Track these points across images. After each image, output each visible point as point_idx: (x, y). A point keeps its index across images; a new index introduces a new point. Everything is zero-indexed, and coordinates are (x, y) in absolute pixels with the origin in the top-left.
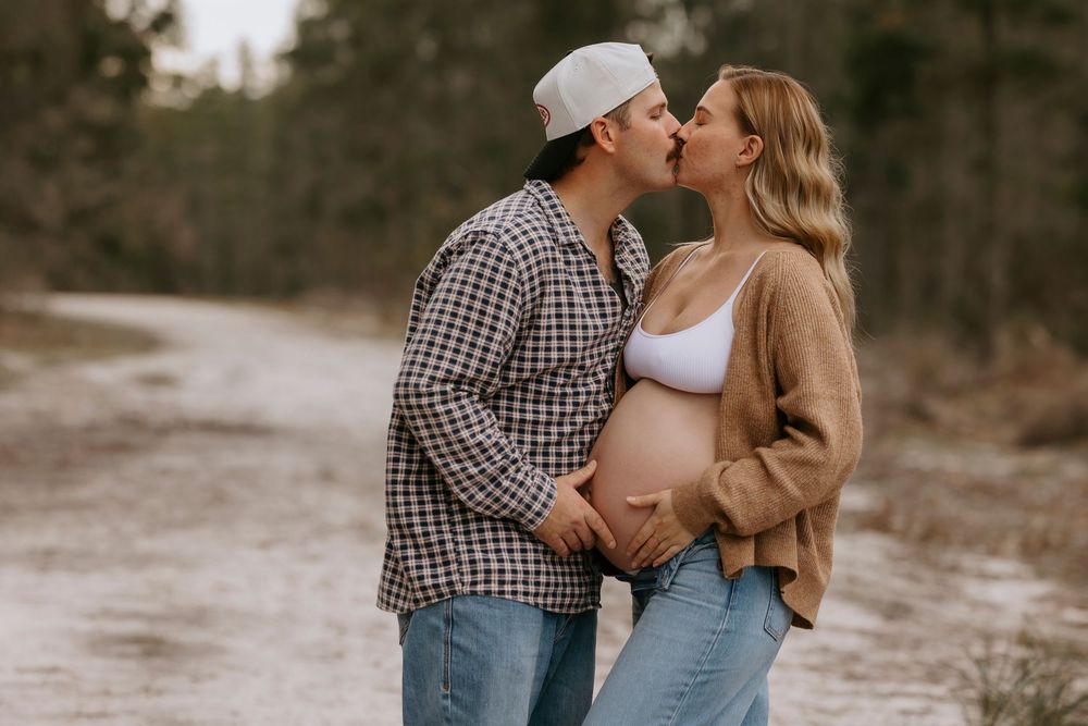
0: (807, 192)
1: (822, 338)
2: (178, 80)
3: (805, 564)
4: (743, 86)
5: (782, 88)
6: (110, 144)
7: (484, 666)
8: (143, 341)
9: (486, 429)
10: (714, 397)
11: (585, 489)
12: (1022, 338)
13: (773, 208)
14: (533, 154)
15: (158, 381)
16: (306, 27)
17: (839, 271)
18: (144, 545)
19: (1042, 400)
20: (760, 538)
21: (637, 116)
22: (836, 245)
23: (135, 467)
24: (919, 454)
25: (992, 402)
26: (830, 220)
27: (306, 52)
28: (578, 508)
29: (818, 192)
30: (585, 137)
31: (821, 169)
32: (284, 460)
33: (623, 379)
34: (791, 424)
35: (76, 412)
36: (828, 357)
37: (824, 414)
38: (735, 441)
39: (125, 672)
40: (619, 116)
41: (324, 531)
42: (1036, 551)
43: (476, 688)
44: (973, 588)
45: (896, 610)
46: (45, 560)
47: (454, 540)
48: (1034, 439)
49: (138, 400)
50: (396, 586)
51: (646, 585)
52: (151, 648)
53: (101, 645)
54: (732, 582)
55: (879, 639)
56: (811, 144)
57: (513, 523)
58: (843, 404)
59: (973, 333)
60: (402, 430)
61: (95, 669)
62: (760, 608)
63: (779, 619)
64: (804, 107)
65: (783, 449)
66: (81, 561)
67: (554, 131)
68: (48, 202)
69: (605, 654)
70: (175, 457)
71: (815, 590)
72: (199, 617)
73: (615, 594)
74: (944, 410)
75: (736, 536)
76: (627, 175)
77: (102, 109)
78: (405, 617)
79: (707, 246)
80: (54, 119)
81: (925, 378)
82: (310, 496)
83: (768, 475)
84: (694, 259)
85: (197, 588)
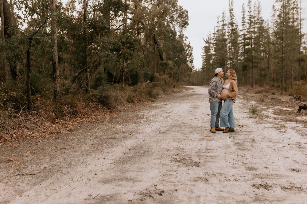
0: (234, 77)
1: (235, 85)
2: (194, 71)
3: (235, 99)
4: (230, 70)
5: (233, 70)
6: (189, 75)
7: (215, 106)
8: (193, 89)
9: (214, 92)
10: (228, 89)
11: (221, 95)
12: (256, 86)
13: (232, 78)
14: (214, 74)
15: (193, 91)
16: (203, 66)
17: (236, 81)
18: (193, 102)
19: (257, 90)
20: (232, 98)
21: (221, 72)
22: (236, 80)
23: (193, 97)
24: (248, 94)
25: (253, 90)
26: (236, 78)
27: (203, 68)
28: (220, 96)
29: (235, 77)
30: (218, 74)
31: (235, 75)
32: (203, 96)
33: (223, 88)
34: (233, 91)
35: (188, 93)
36: (236, 87)
37: (235, 90)
38: (230, 92)
39: (193, 109)
40: (220, 72)
41: (205, 100)
42: (255, 100)
43: (215, 107)
44: (250, 103)
45: (245, 104)
46: (187, 103)
47: (213, 99)
48: (256, 93)
49: (192, 93)
50: (210, 101)
51: (225, 101)
52: (194, 108)
53: (191, 107)
54: (230, 100)
55: (243, 106)
56: (235, 74)
57: (216, 97)
58: (237, 89)
59: (252, 86)
60: (209, 93)
61: (191, 109)
62: (232, 102)
63: (233, 102)
64: (234, 71)
65: (233, 92)
66: (189, 103)
67: (216, 73)
68: (185, 80)
69: (223, 105)
70: (195, 96)
71: (235, 101)
72: (197, 106)
73: (223, 101)
74: (250, 91)
75: (230, 97)
76: (221, 76)
77: (189, 73)
78: (210, 103)
79: (228, 80)
80: (186, 74)
81: (248, 89)
82: (204, 98)
83: (232, 94)
84: (227, 81)
85: (197, 104)
